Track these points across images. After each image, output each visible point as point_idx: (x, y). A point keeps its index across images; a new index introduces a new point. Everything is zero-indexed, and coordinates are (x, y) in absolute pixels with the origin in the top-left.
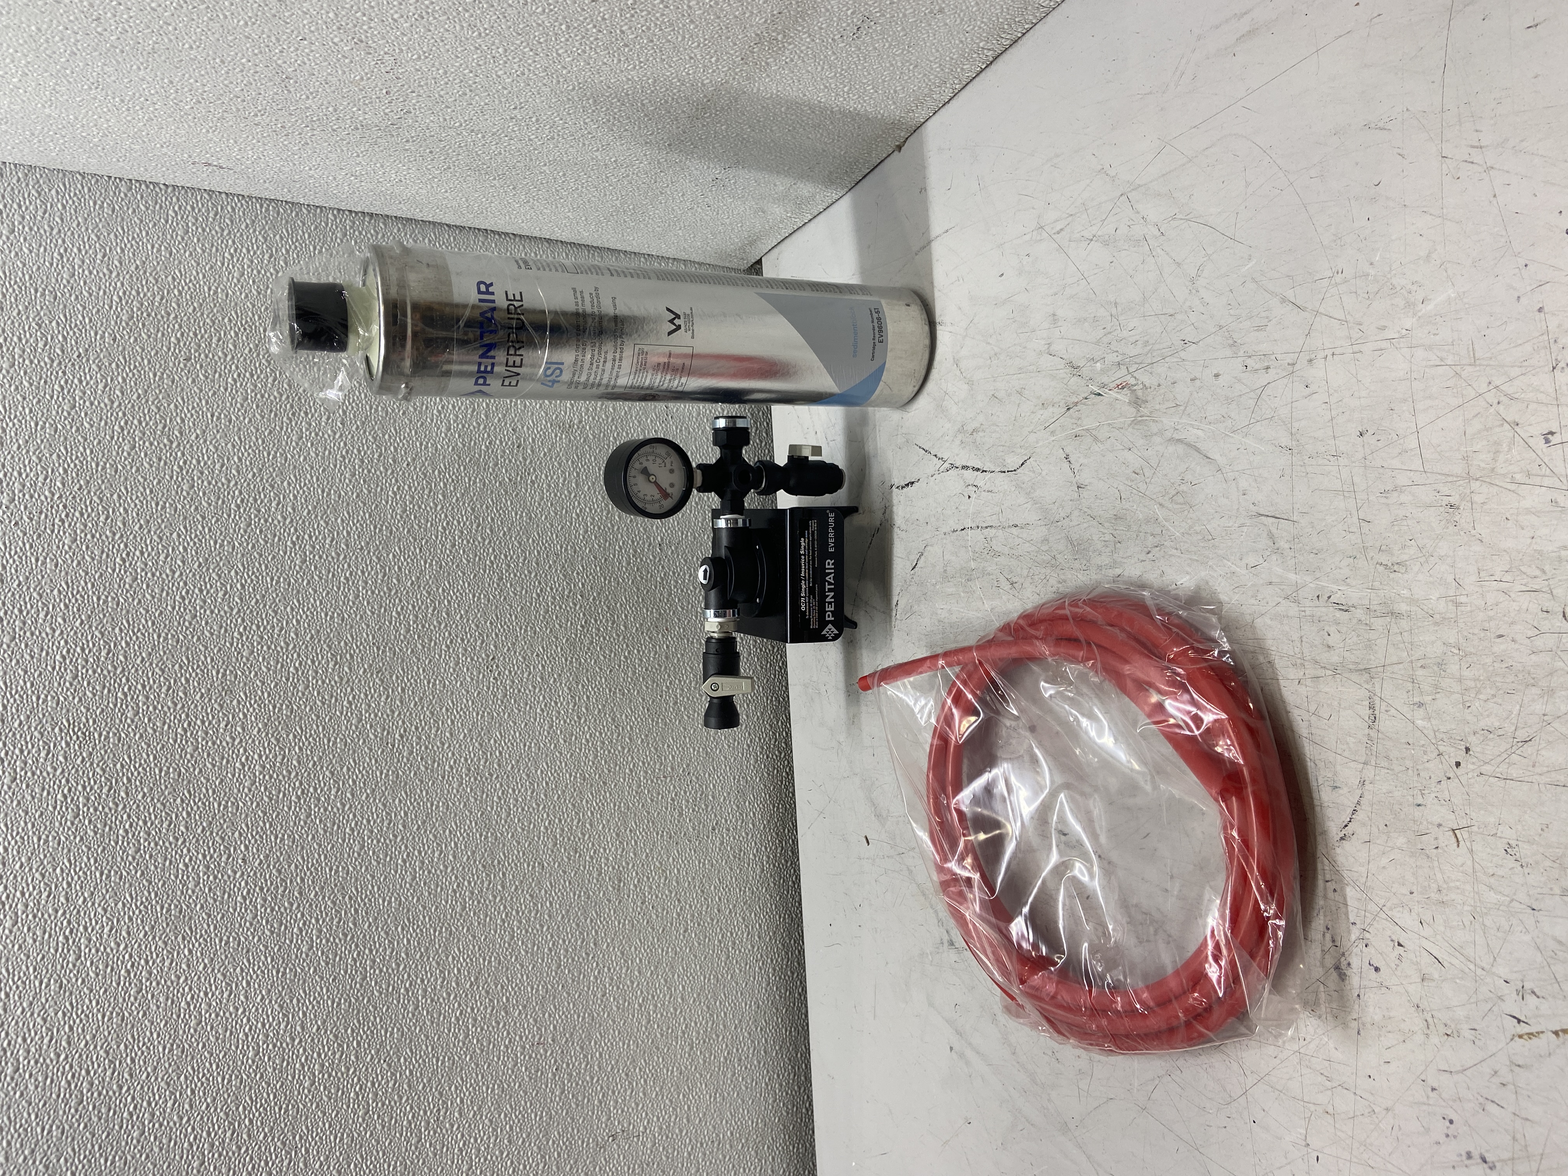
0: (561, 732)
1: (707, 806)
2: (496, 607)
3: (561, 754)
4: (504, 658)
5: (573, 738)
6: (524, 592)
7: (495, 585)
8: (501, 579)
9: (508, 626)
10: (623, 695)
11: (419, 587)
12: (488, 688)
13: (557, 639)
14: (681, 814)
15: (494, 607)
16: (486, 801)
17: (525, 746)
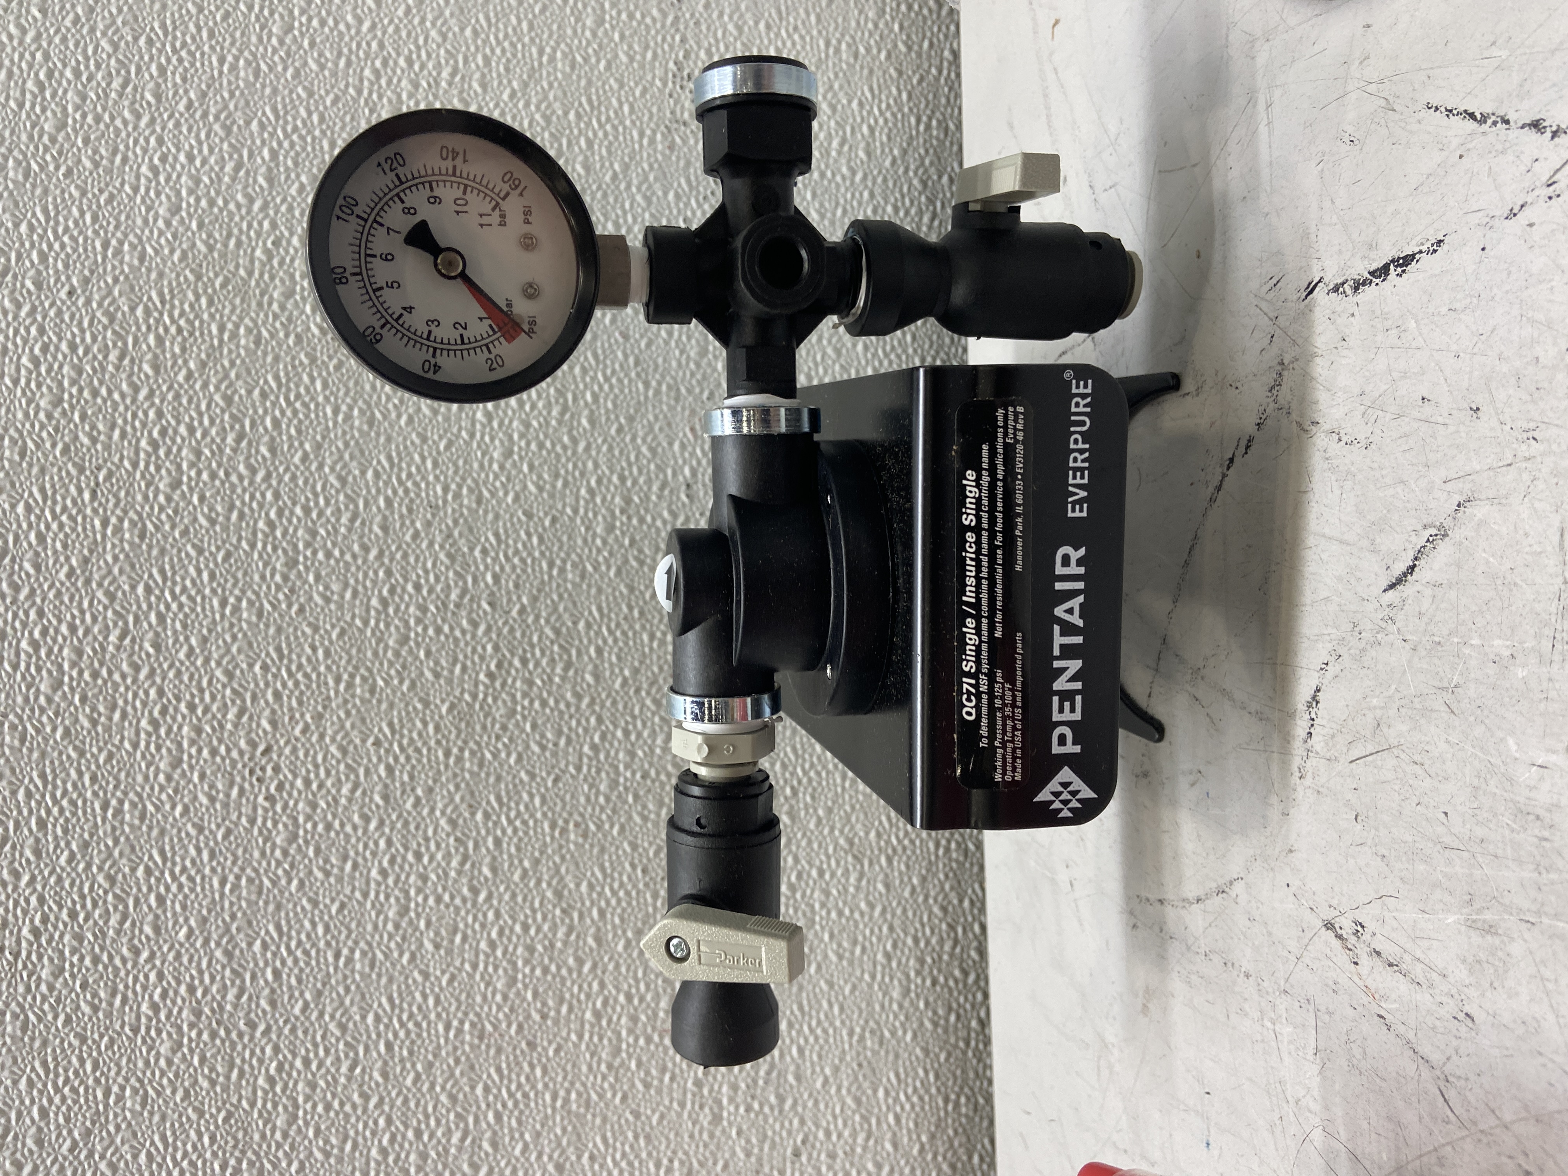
0: (428, 924)
1: (781, 1099)
2: (279, 630)
3: (426, 975)
4: (295, 750)
5: (458, 939)
6: (348, 595)
7: (278, 578)
8: (292, 563)
9: (307, 676)
10: (585, 836)
11: (88, 582)
12: (252, 821)
13: (426, 704)
14: (717, 1119)
15: (272, 631)
16: (239, 1086)
17: (337, 956)
